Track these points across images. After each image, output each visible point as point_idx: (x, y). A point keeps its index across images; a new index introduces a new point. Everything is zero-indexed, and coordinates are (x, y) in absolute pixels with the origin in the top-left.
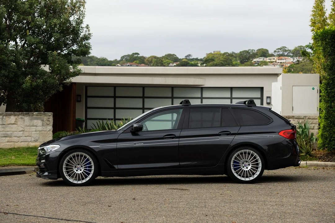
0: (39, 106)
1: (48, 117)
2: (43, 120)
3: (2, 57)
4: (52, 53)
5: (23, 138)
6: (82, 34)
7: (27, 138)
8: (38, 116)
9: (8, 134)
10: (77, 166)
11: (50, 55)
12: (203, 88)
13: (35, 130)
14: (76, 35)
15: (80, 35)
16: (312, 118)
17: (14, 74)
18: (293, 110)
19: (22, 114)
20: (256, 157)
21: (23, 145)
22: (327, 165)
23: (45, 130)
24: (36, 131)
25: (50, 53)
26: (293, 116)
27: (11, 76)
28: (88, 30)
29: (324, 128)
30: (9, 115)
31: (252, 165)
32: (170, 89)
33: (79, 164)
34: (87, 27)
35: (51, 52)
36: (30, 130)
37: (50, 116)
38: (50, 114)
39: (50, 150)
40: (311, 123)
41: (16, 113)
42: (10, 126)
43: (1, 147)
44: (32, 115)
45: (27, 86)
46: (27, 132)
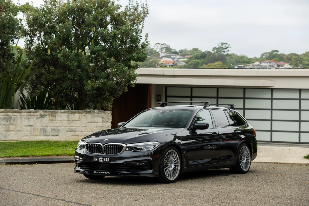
1: (108, 115)
2: (103, 118)
3: (67, 63)
4: (111, 59)
5: (85, 133)
6: (141, 42)
7: (89, 132)
8: (98, 114)
9: (73, 129)
11: (108, 61)
12: (273, 90)
13: (95, 126)
15: (139, 42)
17: (78, 77)
19: (85, 112)
23: (104, 126)
24: (97, 127)
25: (109, 59)
28: (146, 38)
30: (74, 113)
32: (242, 90)
34: (147, 35)
36: (92, 126)
37: (109, 114)
38: (109, 113)
41: (79, 111)
42: (74, 122)
43: (66, 140)
44: (94, 113)
45: (88, 88)
46: (89, 128)
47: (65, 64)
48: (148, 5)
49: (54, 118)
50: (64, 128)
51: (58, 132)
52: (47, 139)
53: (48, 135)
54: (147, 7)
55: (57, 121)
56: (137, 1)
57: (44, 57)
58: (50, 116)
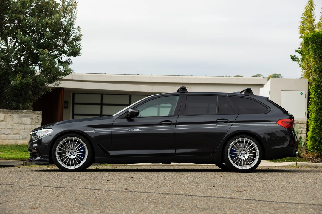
0: (28, 106)
2: (33, 118)
5: (11, 136)
6: (73, 35)
7: (15, 135)
8: (27, 114)
10: (70, 151)
11: (41, 53)
13: (23, 128)
14: (67, 35)
15: (71, 35)
16: (300, 123)
19: (11, 111)
20: (254, 146)
21: (11, 142)
22: (317, 165)
23: (33, 128)
24: (24, 129)
25: (41, 51)
28: (79, 31)
29: (314, 130)
31: (249, 153)
33: (72, 149)
34: (79, 28)
35: (43, 50)
36: (19, 128)
37: (39, 114)
38: (39, 113)
39: (42, 135)
40: (299, 127)
41: (5, 110)
44: (21, 113)
45: (17, 83)
46: (15, 130)
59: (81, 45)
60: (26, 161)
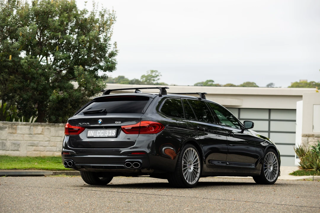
3: (31, 70)
4: (78, 68)
5: (48, 148)
6: (110, 51)
7: (52, 147)
8: (63, 127)
9: (34, 143)
11: (76, 69)
12: (241, 109)
13: (60, 140)
14: (103, 51)
15: (108, 51)
17: (42, 87)
18: (313, 129)
19: (48, 124)
21: (48, 154)
25: (77, 67)
26: (313, 135)
27: (40, 89)
28: (116, 47)
30: (36, 125)
34: (115, 44)
36: (56, 141)
41: (43, 123)
42: (37, 135)
43: (27, 155)
44: (58, 126)
45: (53, 98)
46: (52, 142)
47: (29, 71)
48: (115, 12)
49: (14, 131)
50: (25, 142)
51: (18, 146)
52: (6, 154)
53: (8, 149)
54: (114, 13)
55: (18, 134)
56: (103, 7)
57: (4, 64)
58: (10, 128)
59: (116, 60)
60: (55, 171)
